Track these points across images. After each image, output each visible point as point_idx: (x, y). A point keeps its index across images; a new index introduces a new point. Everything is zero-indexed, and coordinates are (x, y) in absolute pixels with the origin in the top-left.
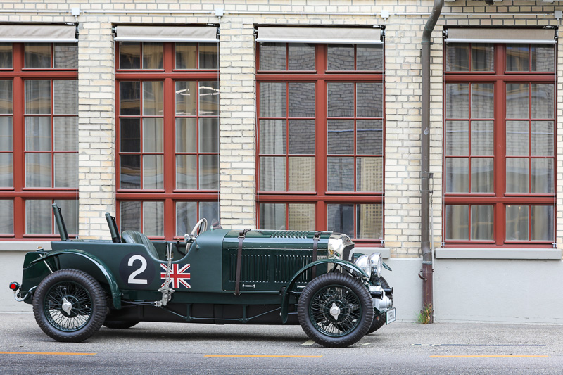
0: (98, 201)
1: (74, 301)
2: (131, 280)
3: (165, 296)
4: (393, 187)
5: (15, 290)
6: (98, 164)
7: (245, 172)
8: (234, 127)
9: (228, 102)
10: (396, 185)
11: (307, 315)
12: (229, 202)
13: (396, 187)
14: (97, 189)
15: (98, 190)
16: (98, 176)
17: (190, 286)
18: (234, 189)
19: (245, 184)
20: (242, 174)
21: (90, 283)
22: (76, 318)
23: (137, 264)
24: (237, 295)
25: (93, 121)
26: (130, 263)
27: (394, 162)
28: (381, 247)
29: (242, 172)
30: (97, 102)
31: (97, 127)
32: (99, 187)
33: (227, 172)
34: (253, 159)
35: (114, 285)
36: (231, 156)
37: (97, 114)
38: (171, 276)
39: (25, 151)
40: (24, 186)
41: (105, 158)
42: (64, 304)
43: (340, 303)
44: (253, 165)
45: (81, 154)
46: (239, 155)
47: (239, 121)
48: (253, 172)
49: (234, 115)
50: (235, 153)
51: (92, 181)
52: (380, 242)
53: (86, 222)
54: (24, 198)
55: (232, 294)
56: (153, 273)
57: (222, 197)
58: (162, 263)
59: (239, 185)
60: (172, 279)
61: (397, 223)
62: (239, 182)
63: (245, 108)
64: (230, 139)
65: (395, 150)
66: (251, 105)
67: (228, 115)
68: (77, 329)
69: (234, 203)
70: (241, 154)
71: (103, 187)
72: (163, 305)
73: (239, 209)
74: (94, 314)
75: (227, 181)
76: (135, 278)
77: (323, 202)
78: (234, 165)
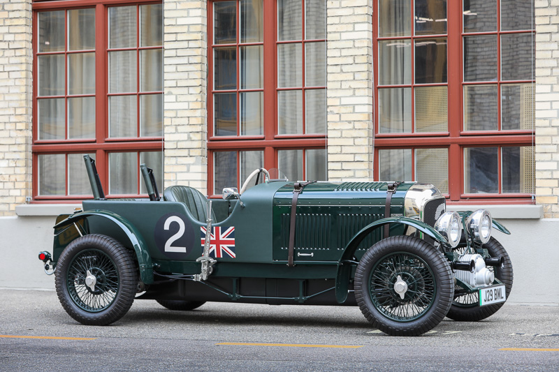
0: (185, 153)
1: (100, 273)
2: (168, 248)
3: (204, 268)
4: (547, 123)
5: (45, 261)
6: (185, 106)
7: (358, 109)
8: (344, 52)
9: (336, 20)
10: (550, 119)
11: (365, 293)
12: (338, 150)
13: (550, 123)
14: (185, 137)
15: (186, 139)
16: (185, 121)
17: (234, 255)
18: (344, 132)
19: (358, 125)
20: (354, 112)
21: (115, 251)
22: (102, 295)
23: (175, 227)
24: (291, 266)
25: (180, 53)
26: (167, 227)
27: (548, 89)
28: (531, 203)
29: (354, 109)
30: (185, 29)
31: (185, 60)
32: (186, 134)
33: (335, 110)
34: (371, 92)
35: (144, 255)
36: (341, 89)
37: (185, 44)
38: (212, 242)
39: (109, 93)
40: (107, 136)
41: (193, 98)
42: (88, 277)
43: (407, 276)
44: (369, 100)
45: (167, 95)
46: (350, 88)
47: (350, 44)
48: (369, 109)
49: (344, 36)
50: (345, 85)
51: (178, 127)
52: (531, 197)
53: (172, 179)
54: (107, 151)
55: (284, 265)
56: (193, 238)
57: (330, 142)
58: (202, 226)
59: (351, 126)
60: (214, 247)
61: (552, 171)
62: (350, 122)
63: (358, 27)
64: (339, 67)
65: (548, 72)
66: (364, 22)
67: (336, 36)
68: (103, 309)
69: (345, 150)
70: (353, 87)
71: (191, 135)
72: (202, 280)
73: (351, 158)
74: (120, 289)
75: (335, 122)
76: (172, 245)
77: (457, 146)
78: (344, 101)
